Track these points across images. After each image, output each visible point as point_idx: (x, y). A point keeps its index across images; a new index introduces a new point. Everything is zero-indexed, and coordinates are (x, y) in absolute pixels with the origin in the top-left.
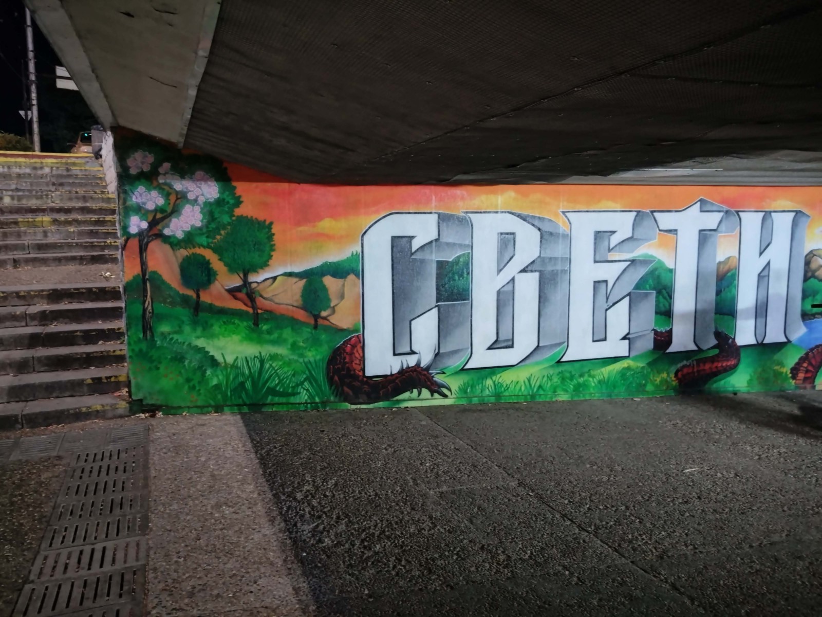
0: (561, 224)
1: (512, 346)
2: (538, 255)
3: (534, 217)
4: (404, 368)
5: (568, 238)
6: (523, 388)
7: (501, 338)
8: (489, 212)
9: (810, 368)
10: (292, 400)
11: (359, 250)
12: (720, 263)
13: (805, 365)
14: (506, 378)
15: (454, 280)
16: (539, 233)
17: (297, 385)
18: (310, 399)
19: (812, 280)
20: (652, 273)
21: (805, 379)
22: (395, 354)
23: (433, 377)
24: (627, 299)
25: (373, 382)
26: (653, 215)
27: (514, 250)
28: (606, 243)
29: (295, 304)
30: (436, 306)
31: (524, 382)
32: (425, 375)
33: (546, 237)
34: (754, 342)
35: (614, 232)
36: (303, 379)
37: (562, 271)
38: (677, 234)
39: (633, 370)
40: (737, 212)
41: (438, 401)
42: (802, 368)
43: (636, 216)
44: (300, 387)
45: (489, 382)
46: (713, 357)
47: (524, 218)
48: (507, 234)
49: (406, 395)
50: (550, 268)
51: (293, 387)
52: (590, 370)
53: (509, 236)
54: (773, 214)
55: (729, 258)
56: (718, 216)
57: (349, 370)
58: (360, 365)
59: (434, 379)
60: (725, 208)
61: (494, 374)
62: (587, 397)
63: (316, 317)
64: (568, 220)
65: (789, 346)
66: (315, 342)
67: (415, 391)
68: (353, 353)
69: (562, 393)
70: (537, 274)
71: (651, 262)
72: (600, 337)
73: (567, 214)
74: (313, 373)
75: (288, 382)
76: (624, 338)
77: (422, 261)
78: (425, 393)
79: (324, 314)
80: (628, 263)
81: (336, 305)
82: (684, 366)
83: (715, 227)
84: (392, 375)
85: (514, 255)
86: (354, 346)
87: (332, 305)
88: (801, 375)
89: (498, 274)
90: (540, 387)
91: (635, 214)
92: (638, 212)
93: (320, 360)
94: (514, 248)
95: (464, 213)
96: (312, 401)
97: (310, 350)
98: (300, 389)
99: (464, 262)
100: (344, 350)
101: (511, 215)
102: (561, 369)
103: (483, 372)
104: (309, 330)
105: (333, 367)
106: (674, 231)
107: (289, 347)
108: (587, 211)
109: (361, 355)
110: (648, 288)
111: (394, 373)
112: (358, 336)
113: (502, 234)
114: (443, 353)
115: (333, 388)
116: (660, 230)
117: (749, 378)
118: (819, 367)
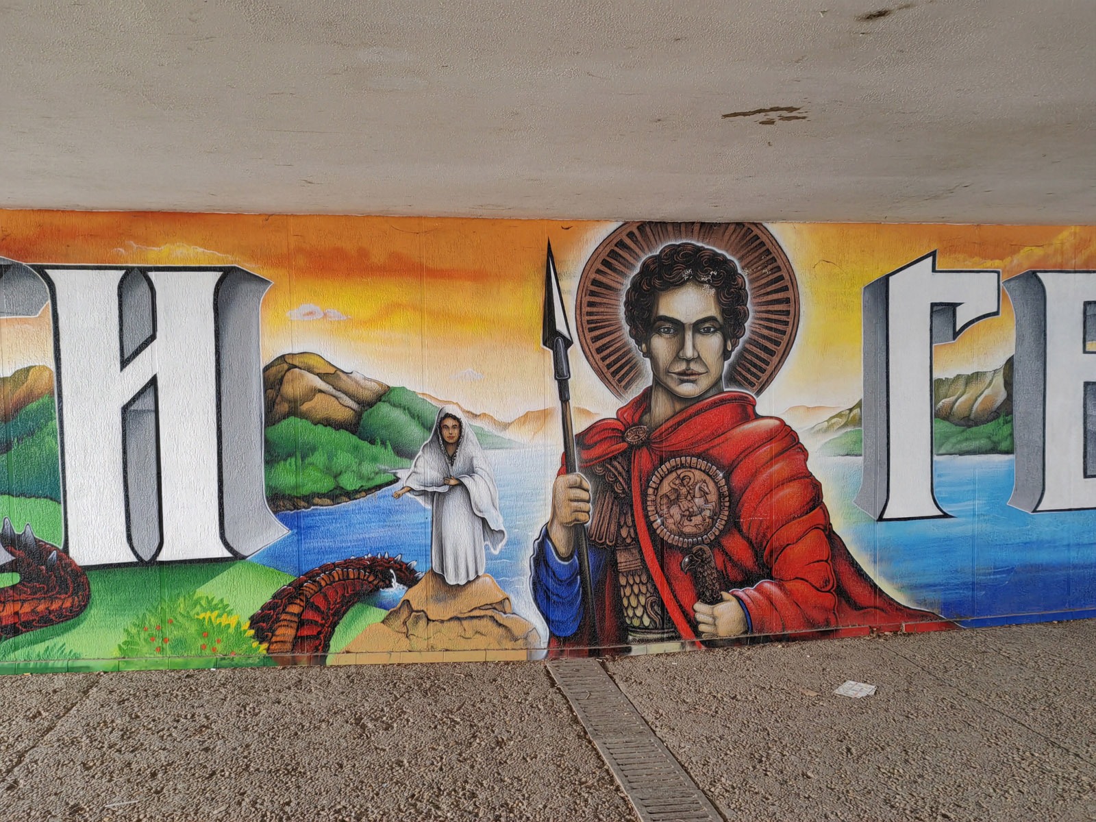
13: (294, 609)
19: (292, 420)
21: (300, 638)
34: (133, 559)
40: (42, 269)
42: (284, 617)
55: (26, 370)
65: (238, 568)
88: (285, 632)
117: (124, 638)
118: (338, 615)
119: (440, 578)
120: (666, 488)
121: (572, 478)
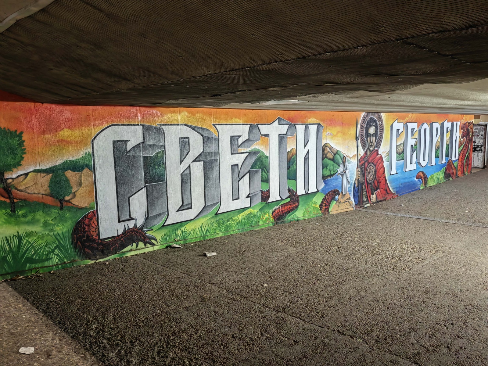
0: (213, 132)
1: (191, 208)
2: (202, 150)
3: (199, 128)
4: (126, 230)
5: (217, 140)
6: (198, 233)
7: (185, 203)
8: (173, 125)
9: (327, 204)
10: (46, 264)
11: (91, 151)
12: (288, 151)
13: (325, 202)
14: (188, 227)
15: (155, 169)
16: (202, 137)
17: (50, 253)
18: (60, 261)
19: (326, 159)
20: (259, 159)
21: (325, 209)
22: (119, 222)
23: (145, 233)
24: (248, 174)
25: (105, 243)
26: (258, 126)
27: (189, 148)
28: (237, 143)
29: (44, 193)
30: (145, 187)
31: (199, 229)
32: (140, 233)
33: (206, 139)
34: (305, 193)
35: (240, 136)
36: (54, 247)
37: (215, 160)
38: (269, 137)
39: (253, 214)
40: (295, 124)
41: (150, 249)
42: (324, 204)
43: (250, 127)
44: (52, 254)
45: (179, 232)
46: (288, 203)
47: (193, 128)
48: (185, 138)
49: (129, 248)
50: (209, 159)
51: (47, 255)
52: (232, 217)
53: (186, 140)
54: (309, 125)
55: (292, 149)
56: (286, 127)
57: (88, 236)
58: (96, 232)
59: (146, 234)
60: (289, 122)
61: (181, 226)
62: (232, 233)
63: (62, 201)
64: (217, 129)
65: (318, 194)
66: (62, 219)
67: (134, 244)
68: (91, 224)
69: (219, 232)
70: (202, 163)
71: (258, 152)
72: (236, 198)
73: (216, 126)
74: (61, 242)
75: (42, 251)
76: (248, 197)
77: (134, 157)
78: (141, 245)
79: (67, 198)
80: (248, 154)
81: (76, 191)
82: (276, 209)
83: (285, 133)
84: (118, 236)
85: (189, 151)
86: (91, 219)
87: (73, 191)
88: (324, 208)
89: (181, 164)
90: (207, 230)
91: (249, 126)
92: (251, 125)
93: (66, 232)
94: (189, 147)
95: (159, 125)
96: (62, 262)
97: (58, 226)
98: (52, 255)
99: (160, 157)
100: (84, 223)
101: (186, 127)
102: (218, 218)
103: (175, 226)
104: (56, 211)
105: (76, 236)
106: (268, 135)
107: (42, 225)
108: (226, 124)
109: (96, 224)
110: (257, 168)
111: (119, 234)
112: (93, 212)
113: (181, 138)
114: (150, 217)
115: (77, 250)
116: (261, 135)
117: (303, 212)
118: (330, 203)
119: (342, 193)
120: (368, 171)
121: (358, 169)
